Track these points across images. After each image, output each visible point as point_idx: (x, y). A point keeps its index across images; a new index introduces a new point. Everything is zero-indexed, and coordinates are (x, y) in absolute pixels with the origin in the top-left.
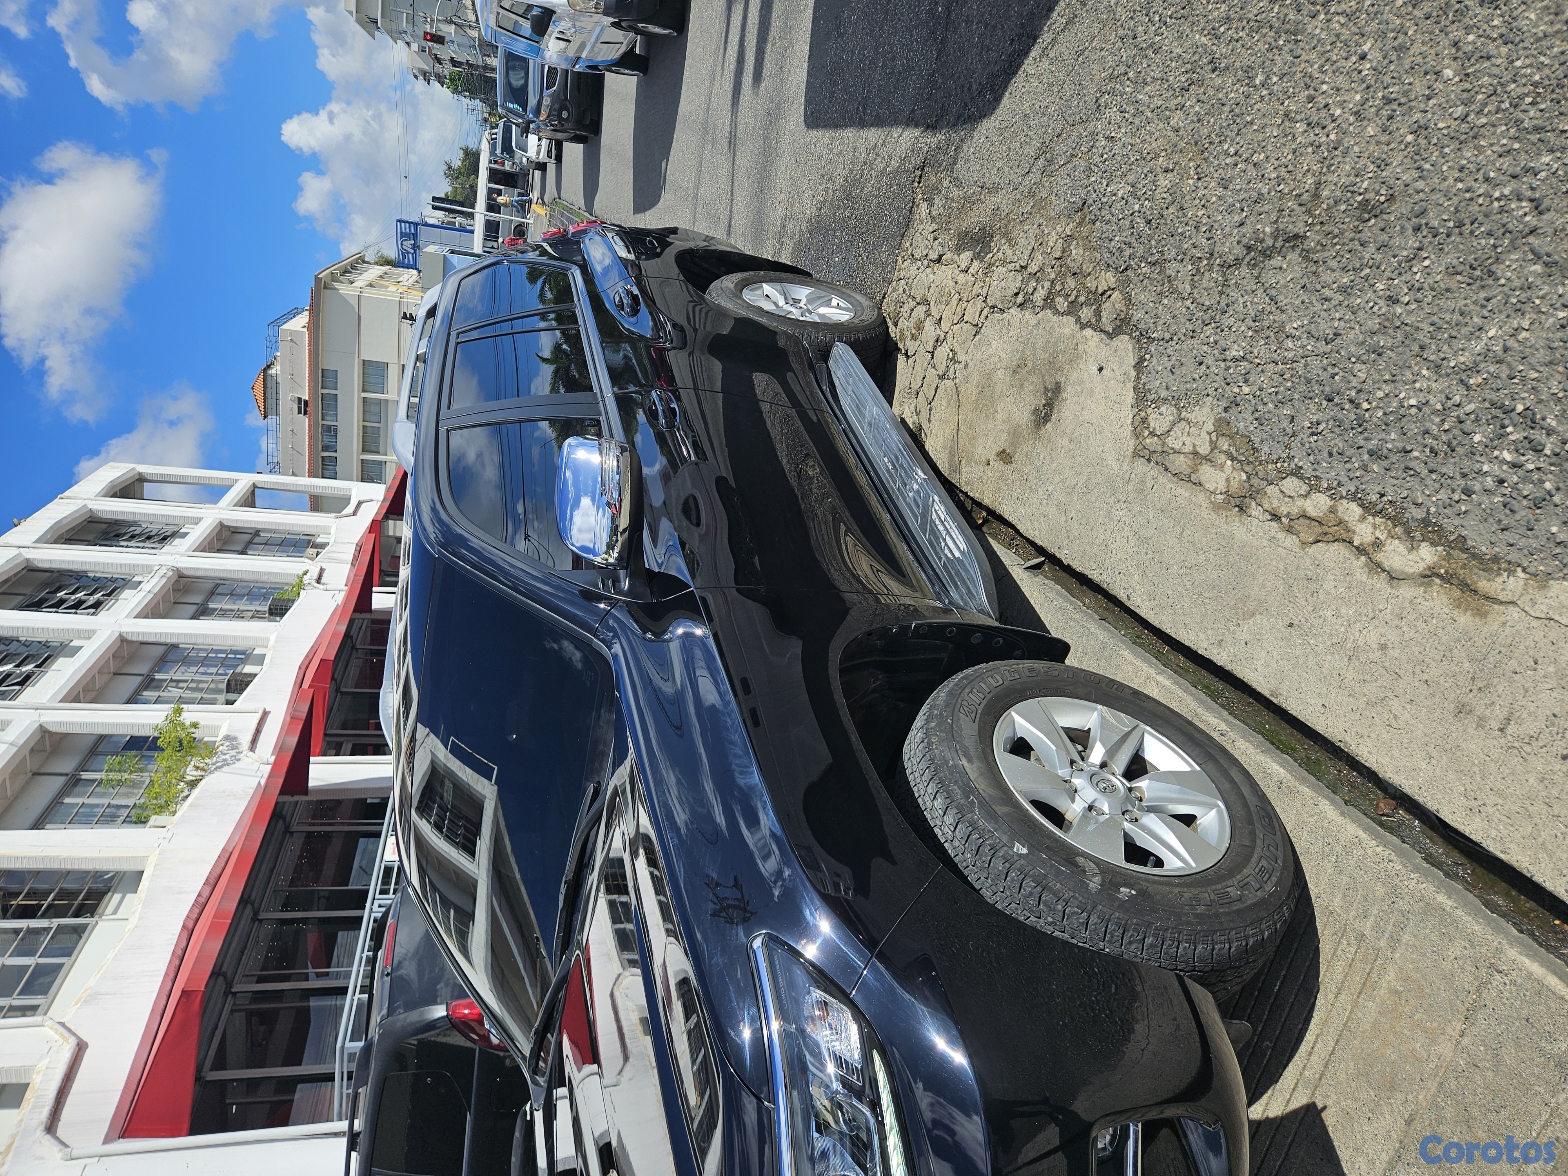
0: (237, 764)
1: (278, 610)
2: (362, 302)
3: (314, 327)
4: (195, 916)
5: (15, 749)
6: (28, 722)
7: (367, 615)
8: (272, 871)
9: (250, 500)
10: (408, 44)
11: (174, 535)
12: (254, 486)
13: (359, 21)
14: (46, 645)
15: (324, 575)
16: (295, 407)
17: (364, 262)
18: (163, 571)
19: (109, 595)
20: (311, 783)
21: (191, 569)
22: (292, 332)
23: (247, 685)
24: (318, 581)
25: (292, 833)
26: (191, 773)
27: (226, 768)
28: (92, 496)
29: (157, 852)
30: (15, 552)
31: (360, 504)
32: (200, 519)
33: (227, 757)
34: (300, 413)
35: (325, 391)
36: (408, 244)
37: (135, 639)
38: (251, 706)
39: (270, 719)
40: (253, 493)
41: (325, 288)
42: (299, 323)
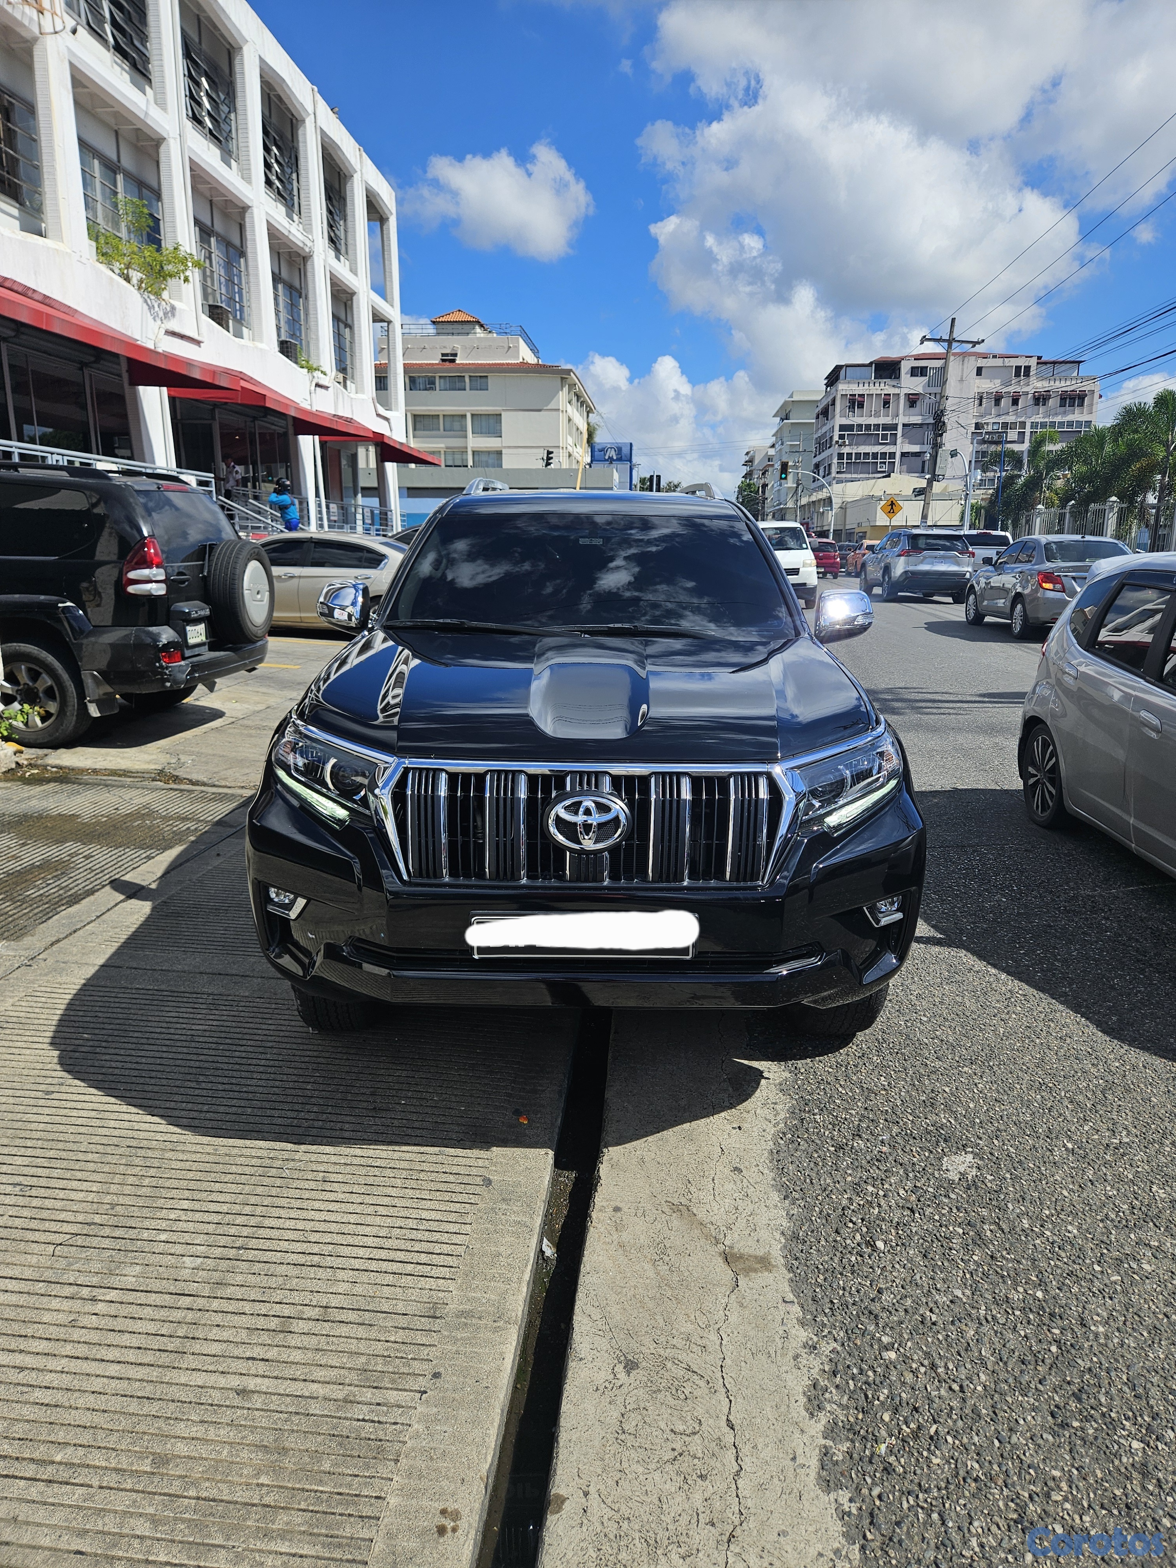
0: (150, 318)
1: (287, 349)
2: (554, 413)
3: (523, 368)
4: (15, 288)
5: (142, 117)
6: (167, 128)
7: (291, 431)
8: (45, 352)
9: (377, 318)
10: (773, 446)
11: (337, 250)
12: (389, 322)
13: (786, 403)
14: (228, 138)
15: (323, 390)
16: (448, 351)
17: (588, 413)
18: (309, 244)
19: (279, 193)
20: (141, 389)
21: (313, 268)
22: (517, 348)
23: (219, 324)
24: (318, 385)
25: (81, 369)
26: (136, 276)
27: (146, 307)
28: (366, 177)
29: (69, 251)
30: (310, 109)
31: (387, 419)
32: (356, 274)
33: (157, 309)
34: (443, 355)
35: (467, 380)
36: (613, 454)
37: (247, 220)
38: (204, 329)
39: (194, 347)
40: (382, 321)
41: (562, 379)
42: (526, 355)
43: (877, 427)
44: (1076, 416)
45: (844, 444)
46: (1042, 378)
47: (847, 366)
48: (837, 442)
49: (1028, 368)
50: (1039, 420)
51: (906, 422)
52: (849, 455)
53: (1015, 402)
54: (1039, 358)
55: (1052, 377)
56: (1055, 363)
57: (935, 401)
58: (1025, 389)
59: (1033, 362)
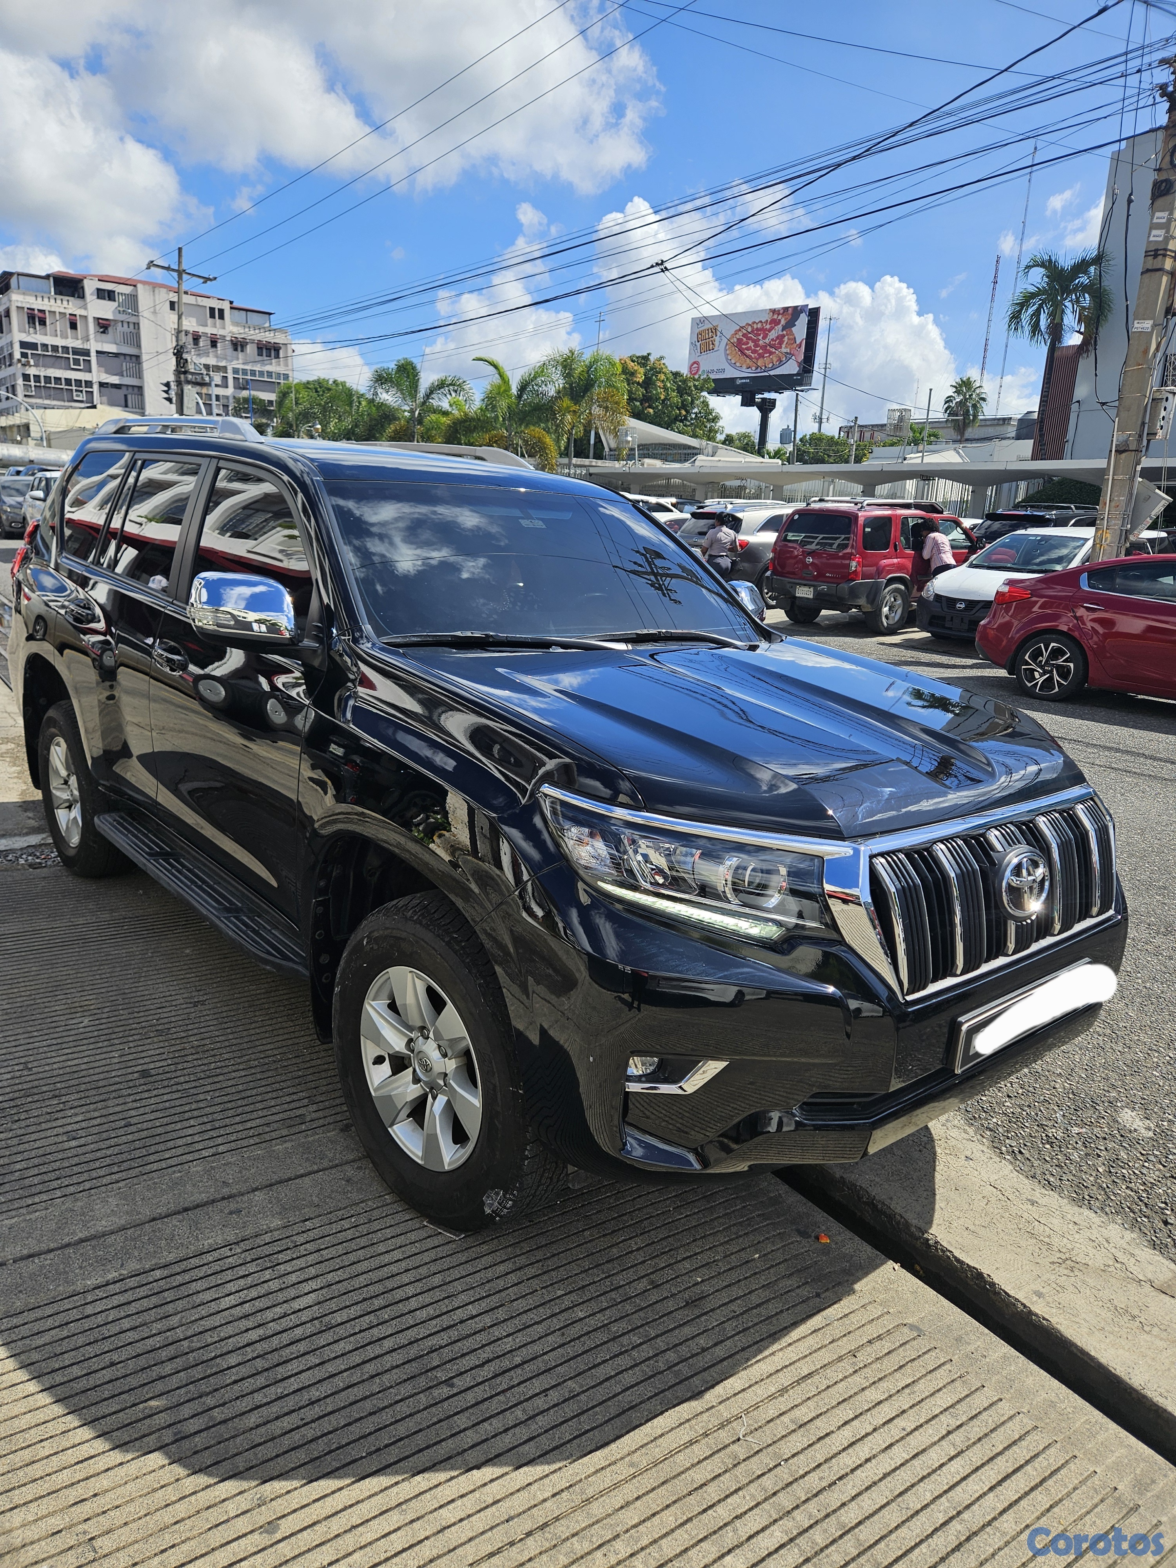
43: (66, 349)
44: (273, 367)
45: (27, 364)
46: (236, 324)
47: (19, 274)
48: (19, 361)
49: (221, 311)
50: (241, 367)
51: (99, 349)
52: (37, 378)
53: (214, 344)
54: (231, 303)
55: (246, 325)
56: (247, 310)
57: (129, 330)
58: (221, 332)
59: (226, 306)
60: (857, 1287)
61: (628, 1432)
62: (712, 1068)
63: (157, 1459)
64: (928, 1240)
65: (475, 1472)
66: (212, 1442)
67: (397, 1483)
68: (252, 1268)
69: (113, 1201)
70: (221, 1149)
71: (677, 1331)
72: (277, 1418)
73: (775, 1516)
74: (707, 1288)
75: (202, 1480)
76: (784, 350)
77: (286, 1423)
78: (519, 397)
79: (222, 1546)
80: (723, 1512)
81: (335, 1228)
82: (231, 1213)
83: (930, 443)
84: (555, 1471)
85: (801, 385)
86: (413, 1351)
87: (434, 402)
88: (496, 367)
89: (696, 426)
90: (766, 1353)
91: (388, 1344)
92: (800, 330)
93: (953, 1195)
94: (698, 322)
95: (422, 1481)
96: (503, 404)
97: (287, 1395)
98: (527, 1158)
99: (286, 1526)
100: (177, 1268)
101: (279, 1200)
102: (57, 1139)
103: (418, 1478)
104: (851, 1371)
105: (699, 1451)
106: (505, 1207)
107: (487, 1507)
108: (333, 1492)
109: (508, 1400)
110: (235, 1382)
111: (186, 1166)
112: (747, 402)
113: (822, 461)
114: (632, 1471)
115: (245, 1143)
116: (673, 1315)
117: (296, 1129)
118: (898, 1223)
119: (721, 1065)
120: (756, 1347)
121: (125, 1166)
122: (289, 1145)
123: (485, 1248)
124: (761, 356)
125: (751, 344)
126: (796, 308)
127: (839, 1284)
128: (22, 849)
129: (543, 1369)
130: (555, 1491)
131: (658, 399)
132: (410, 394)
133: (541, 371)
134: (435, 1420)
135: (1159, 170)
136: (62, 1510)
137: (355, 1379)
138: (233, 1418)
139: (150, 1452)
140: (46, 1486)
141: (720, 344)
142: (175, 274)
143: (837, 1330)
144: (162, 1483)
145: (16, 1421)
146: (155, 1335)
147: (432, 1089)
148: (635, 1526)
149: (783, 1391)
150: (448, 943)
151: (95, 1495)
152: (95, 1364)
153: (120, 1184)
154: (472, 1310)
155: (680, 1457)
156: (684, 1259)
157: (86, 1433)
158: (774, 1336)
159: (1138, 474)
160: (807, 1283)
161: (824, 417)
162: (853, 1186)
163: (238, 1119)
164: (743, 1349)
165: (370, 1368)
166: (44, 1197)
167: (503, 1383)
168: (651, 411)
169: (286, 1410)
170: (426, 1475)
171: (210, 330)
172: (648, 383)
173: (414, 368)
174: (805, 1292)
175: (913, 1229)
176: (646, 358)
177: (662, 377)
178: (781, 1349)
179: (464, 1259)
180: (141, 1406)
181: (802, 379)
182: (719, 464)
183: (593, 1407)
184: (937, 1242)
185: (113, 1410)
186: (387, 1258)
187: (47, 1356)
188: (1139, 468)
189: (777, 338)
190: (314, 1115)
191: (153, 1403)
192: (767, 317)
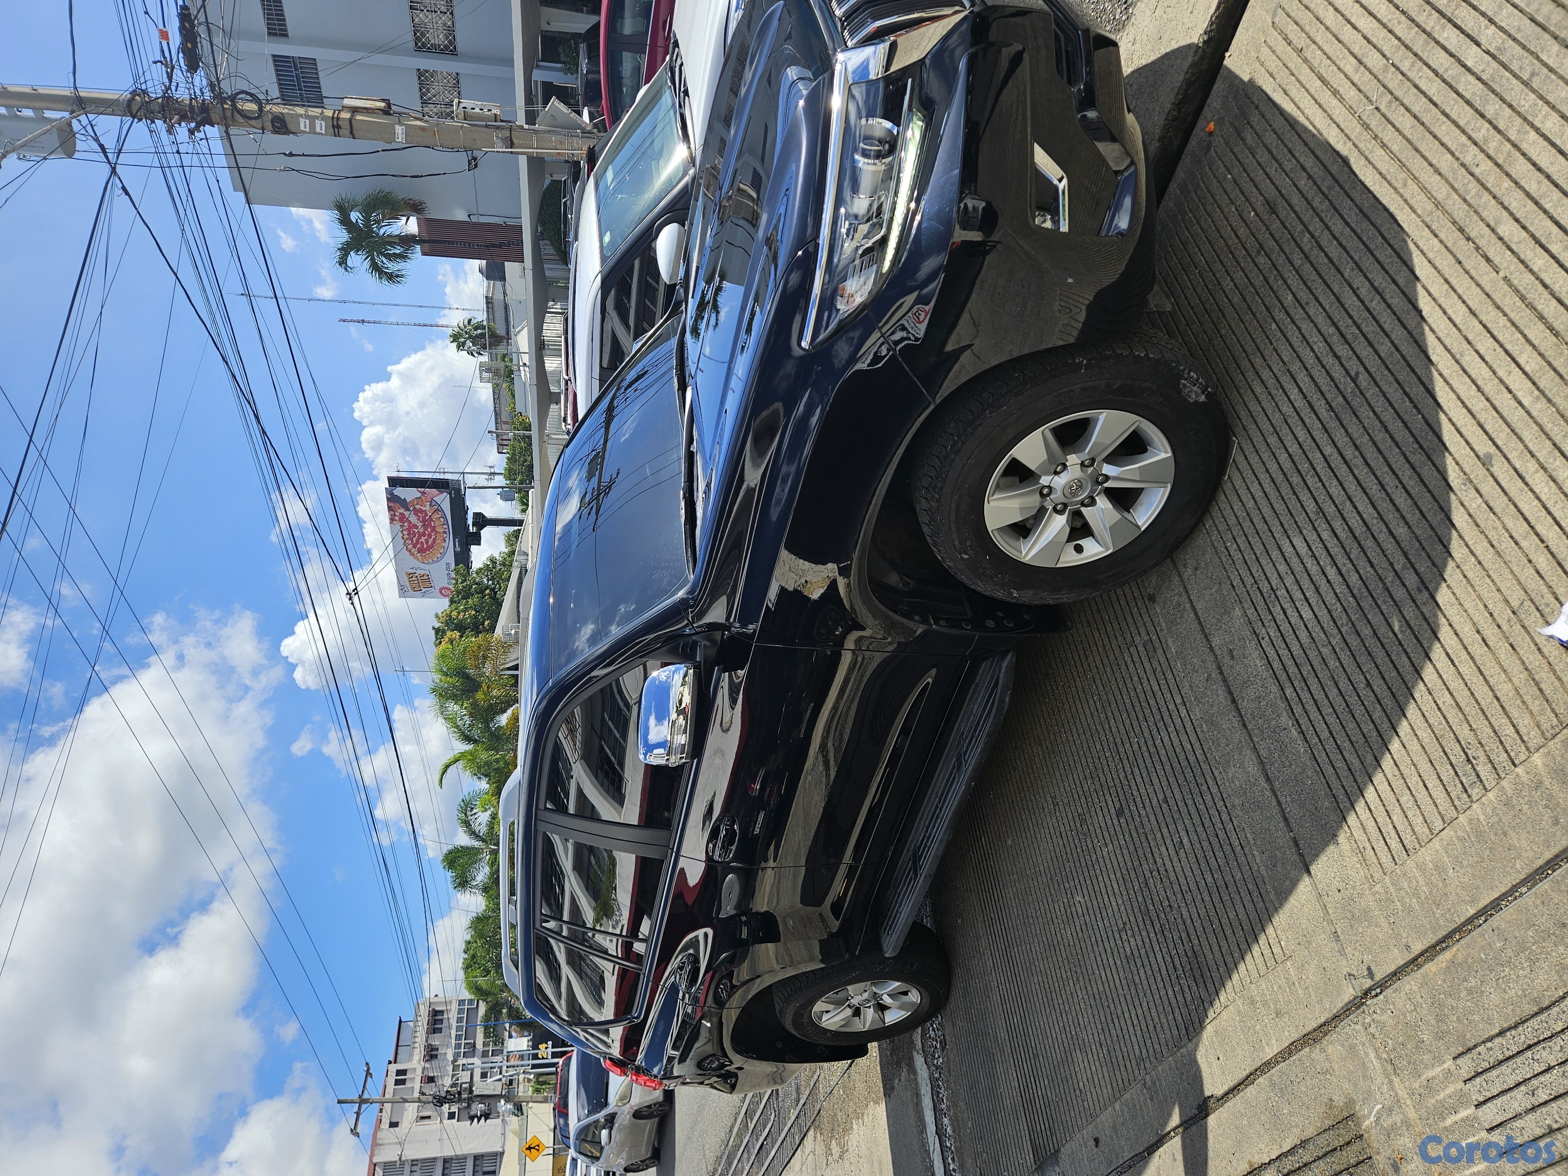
44: (453, 1016)
46: (411, 1056)
49: (399, 1072)
50: (452, 1050)
53: (431, 1080)
54: (390, 1062)
55: (411, 1046)
56: (397, 1046)
57: (419, 1171)
58: (419, 1072)
59: (393, 1068)
60: (1246, 78)
61: (1381, 203)
62: (1042, 159)
63: (1443, 596)
64: (1204, 42)
65: (1424, 313)
66: (1424, 554)
67: (1441, 374)
68: (1277, 610)
69: (1232, 771)
70: (1178, 701)
71: (1297, 208)
72: (1398, 510)
73: (1433, 44)
74: (1259, 202)
75: (1455, 545)
76: (427, 508)
77: (1401, 499)
78: (475, 742)
79: (1506, 494)
80: (1434, 88)
81: (1237, 556)
82: (1233, 657)
83: (511, 360)
84: (1418, 247)
85: (460, 489)
86: (1333, 424)
87: (483, 830)
88: (447, 767)
89: (500, 578)
90: (1307, 124)
91: (1329, 450)
92: (409, 494)
93: (1165, 38)
94: (403, 592)
95: (1436, 352)
96: (484, 756)
97: (1379, 513)
98: (1147, 355)
99: (1484, 447)
100: (1283, 677)
101: (1219, 620)
102: (1183, 859)
103: (1434, 358)
104: (1314, 46)
105: (1389, 135)
106: (1197, 380)
107: (1452, 287)
108: (1453, 424)
109: (1365, 319)
110: (1372, 566)
111: (1196, 723)
112: (476, 539)
113: (531, 467)
114: (1410, 181)
115: (1171, 681)
116: (1283, 219)
117: (1157, 644)
118: (1193, 74)
119: (1037, 149)
120: (1303, 135)
121: (1201, 780)
122: (1170, 643)
123: (1243, 413)
124: (434, 529)
125: (423, 539)
126: (388, 499)
127: (1246, 95)
128: (929, 1068)
129: (1337, 304)
130: (1432, 236)
131: (475, 617)
132: (476, 855)
133: (450, 720)
134: (1386, 372)
135: (263, 129)
136: (1494, 654)
137: (1359, 461)
138: (1402, 549)
139: (1438, 605)
140: (1475, 680)
141: (421, 568)
142: (364, 1106)
143: (1283, 76)
144: (1462, 577)
145: (1425, 741)
146: (1340, 662)
147: (1099, 483)
148: (1453, 154)
149: (1335, 93)
150: (956, 453)
151: (1478, 632)
152: (1369, 700)
153: (1216, 773)
154: (1294, 394)
155: (1395, 148)
156: (1237, 236)
157: (1428, 673)
158: (1291, 123)
159: (532, 127)
160: (1248, 123)
161: (488, 470)
162: (1166, 128)
163: (1152, 702)
164: (1306, 144)
165: (1349, 453)
166: (1233, 837)
167: (1351, 331)
168: (486, 623)
169: (1391, 507)
170: (1431, 352)
171: (417, 1085)
172: (461, 628)
173: (450, 852)
174: (1255, 119)
175: (1197, 58)
176: (437, 631)
177: (454, 613)
178: (1303, 113)
179: (1254, 427)
180: (1400, 636)
181: (454, 489)
182: (535, 547)
183: (1364, 243)
184: (1205, 33)
185: (1406, 659)
186: (1259, 494)
187: (1368, 749)
188: (526, 127)
189: (416, 515)
190: (1143, 633)
191: (1396, 628)
192: (398, 525)
